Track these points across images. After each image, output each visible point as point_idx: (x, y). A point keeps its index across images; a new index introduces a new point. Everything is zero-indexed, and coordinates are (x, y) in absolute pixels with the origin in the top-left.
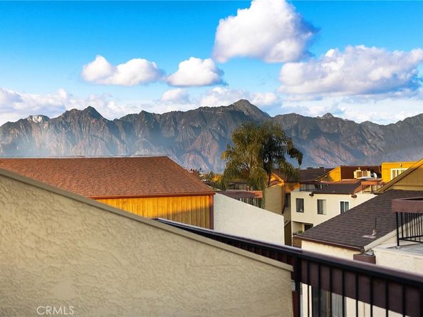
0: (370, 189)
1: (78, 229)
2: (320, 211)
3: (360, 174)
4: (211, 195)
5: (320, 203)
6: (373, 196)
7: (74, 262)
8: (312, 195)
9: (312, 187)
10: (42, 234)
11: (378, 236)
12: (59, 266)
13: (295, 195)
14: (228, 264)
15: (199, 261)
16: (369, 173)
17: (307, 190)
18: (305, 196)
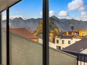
0: (76, 37)
1: (28, 47)
2: (63, 43)
3: (73, 34)
4: (38, 39)
5: (63, 41)
6: (81, 39)
7: (27, 56)
8: (61, 39)
9: (61, 37)
10: (19, 48)
11: (84, 50)
12: (23, 57)
13: (56, 39)
14: (62, 56)
15: (56, 55)
16: (76, 33)
17: (59, 38)
18: (59, 39)
